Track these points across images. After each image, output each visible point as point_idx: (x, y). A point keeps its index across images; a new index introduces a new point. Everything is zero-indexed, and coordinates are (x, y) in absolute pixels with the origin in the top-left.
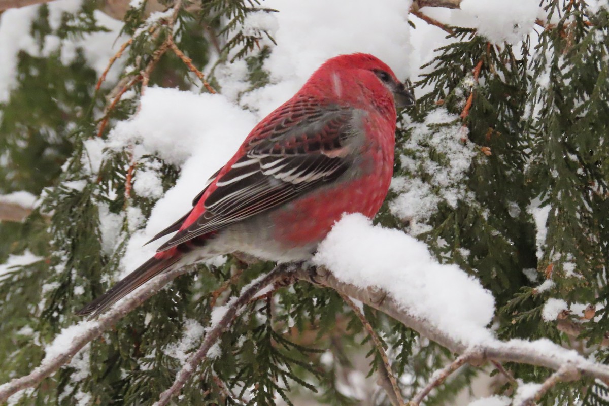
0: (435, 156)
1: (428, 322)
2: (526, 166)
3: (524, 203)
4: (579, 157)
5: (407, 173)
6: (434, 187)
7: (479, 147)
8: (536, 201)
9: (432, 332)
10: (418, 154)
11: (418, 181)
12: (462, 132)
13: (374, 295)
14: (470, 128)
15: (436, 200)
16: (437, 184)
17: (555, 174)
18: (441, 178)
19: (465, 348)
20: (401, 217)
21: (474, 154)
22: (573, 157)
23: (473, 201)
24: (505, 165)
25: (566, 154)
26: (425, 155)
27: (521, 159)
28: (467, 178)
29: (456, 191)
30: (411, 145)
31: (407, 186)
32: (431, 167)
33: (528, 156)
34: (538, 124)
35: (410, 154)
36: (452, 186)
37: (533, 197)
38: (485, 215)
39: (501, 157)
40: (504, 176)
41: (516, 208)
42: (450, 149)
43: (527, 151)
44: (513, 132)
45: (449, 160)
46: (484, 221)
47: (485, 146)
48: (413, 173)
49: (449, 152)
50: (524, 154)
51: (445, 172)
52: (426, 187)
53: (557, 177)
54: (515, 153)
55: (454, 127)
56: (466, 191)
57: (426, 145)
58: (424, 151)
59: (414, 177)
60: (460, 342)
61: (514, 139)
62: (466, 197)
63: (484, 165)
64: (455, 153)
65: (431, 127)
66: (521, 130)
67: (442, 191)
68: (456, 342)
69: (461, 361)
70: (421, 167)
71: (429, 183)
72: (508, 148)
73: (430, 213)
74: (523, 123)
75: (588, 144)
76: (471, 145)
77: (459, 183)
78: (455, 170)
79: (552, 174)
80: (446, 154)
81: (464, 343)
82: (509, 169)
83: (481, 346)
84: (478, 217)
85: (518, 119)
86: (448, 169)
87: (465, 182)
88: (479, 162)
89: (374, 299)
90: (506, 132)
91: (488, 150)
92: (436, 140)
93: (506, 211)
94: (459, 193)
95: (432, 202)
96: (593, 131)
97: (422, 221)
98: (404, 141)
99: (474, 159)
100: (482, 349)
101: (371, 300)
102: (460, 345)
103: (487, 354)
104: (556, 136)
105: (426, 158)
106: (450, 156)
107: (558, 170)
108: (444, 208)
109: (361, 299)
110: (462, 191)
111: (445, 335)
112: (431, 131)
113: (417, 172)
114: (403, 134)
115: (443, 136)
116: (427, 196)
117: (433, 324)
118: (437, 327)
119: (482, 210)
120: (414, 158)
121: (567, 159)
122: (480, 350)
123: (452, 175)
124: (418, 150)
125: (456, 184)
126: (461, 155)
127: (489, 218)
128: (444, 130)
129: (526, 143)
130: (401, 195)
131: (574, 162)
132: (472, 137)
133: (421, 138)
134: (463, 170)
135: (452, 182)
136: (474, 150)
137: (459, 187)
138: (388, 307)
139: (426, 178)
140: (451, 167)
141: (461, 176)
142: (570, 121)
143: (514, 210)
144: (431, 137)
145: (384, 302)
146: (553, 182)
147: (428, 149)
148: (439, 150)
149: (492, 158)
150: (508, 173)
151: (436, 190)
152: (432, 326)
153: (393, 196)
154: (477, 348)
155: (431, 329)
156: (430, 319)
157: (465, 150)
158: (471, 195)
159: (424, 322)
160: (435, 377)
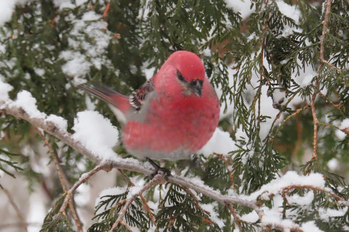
0: (89, 40)
1: (80, 143)
2: (141, 45)
3: (139, 65)
4: (170, 40)
5: (72, 49)
6: (88, 57)
7: (113, 34)
8: (146, 64)
9: (82, 149)
10: (78, 38)
11: (78, 54)
12: (104, 25)
13: (50, 126)
14: (108, 22)
15: (89, 65)
16: (89, 56)
17: (156, 50)
18: (92, 52)
19: (101, 160)
20: (69, 74)
21: (110, 38)
22: (167, 40)
23: (110, 65)
24: (128, 44)
25: (162, 39)
26: (83, 38)
27: (137, 40)
28: (107, 52)
29: (99, 59)
30: (74, 32)
31: (72, 56)
32: (86, 45)
33: (141, 38)
34: (148, 21)
35: (75, 38)
36: (98, 56)
37: (145, 61)
38: (117, 73)
39: (126, 39)
40: (128, 50)
41: (135, 68)
42: (97, 35)
43: (141, 35)
44: (133, 24)
45: (96, 41)
46: (116, 77)
47: (117, 33)
48: (76, 49)
49: (96, 37)
50: (139, 37)
51: (94, 48)
52: (83, 57)
53: (158, 51)
54: (134, 37)
55: (99, 22)
56: (106, 59)
57: (83, 33)
58: (81, 36)
59: (76, 51)
60: (98, 157)
61: (133, 28)
62: (106, 63)
63: (116, 44)
64: (99, 37)
65: (86, 22)
66: (137, 23)
67: (92, 59)
68: (96, 156)
69: (98, 168)
70: (80, 46)
71: (85, 55)
72: (130, 33)
73: (85, 73)
74: (139, 20)
75: (174, 33)
76: (109, 32)
77: (102, 55)
78: (100, 47)
79: (155, 50)
80: (94, 38)
81: (100, 158)
82: (130, 45)
83: (110, 160)
84: (113, 74)
85: (136, 18)
86: (95, 47)
87: (105, 54)
88: (114, 42)
89: (50, 129)
90: (129, 24)
91: (118, 36)
92: (88, 30)
93: (129, 70)
94: (102, 61)
95: (86, 66)
96: (177, 26)
97: (80, 77)
98: (70, 31)
99: (111, 41)
100: (110, 162)
101: (48, 129)
102: (98, 159)
103: (113, 165)
104: (156, 29)
105: (83, 40)
106: (97, 39)
107: (157, 47)
108: (93, 70)
109: (42, 127)
110: (104, 60)
111: (89, 152)
112: (86, 25)
113: (78, 48)
114: (70, 26)
115: (93, 28)
116: (83, 62)
117: (83, 145)
118: (85, 147)
119: (115, 71)
120: (76, 40)
121: (163, 41)
122: (109, 162)
123: (98, 50)
124: (79, 36)
125: (100, 56)
126: (103, 39)
127: (120, 75)
128: (93, 24)
129: (140, 31)
130: (69, 62)
131: (167, 43)
132: (109, 28)
133: (80, 28)
134: (104, 47)
135: (98, 54)
136: (111, 35)
137: (102, 57)
138: (57, 133)
139: (83, 52)
140: (97, 46)
141: (103, 51)
142: (164, 20)
143: (133, 69)
144: (86, 28)
145: (55, 130)
146: (155, 54)
147: (84, 35)
148: (91, 35)
149: (121, 40)
150: (130, 48)
151: (89, 59)
152: (82, 146)
153: (64, 62)
154: (107, 161)
155: (82, 148)
156: (81, 142)
157: (105, 36)
158: (109, 62)
159: (78, 144)
160: (83, 178)
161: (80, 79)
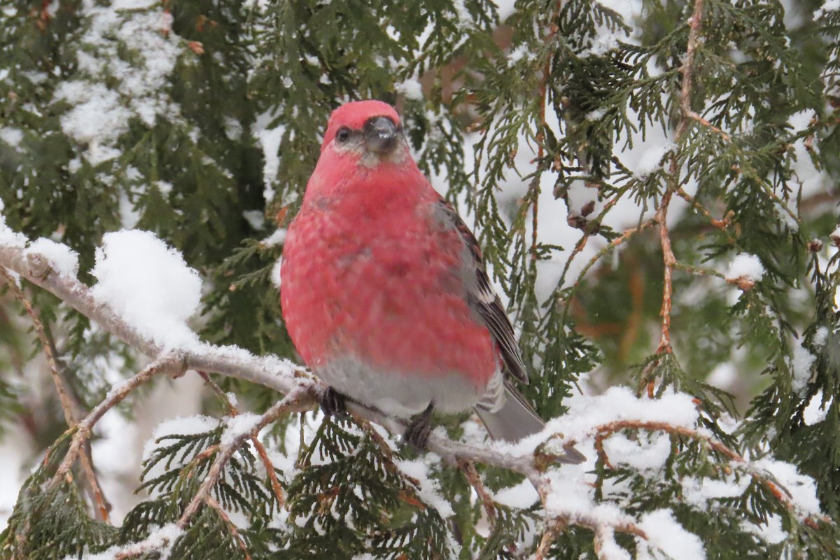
0: (124, 54)
1: (109, 308)
2: (251, 72)
3: (247, 122)
4: (321, 59)
5: (87, 77)
6: (123, 96)
7: (186, 42)
8: (264, 119)
9: (113, 323)
10: (101, 51)
11: (101, 88)
12: (164, 20)
13: (36, 267)
14: (174, 14)
15: (127, 114)
16: (127, 93)
17: (288, 83)
18: (134, 84)
19: (159, 350)
20: (77, 137)
21: (179, 51)
22: (313, 60)
23: (177, 117)
24: (221, 68)
25: (303, 56)
26: (112, 52)
27: (243, 59)
28: (170, 85)
29: (153, 102)
30: (93, 38)
31: (87, 95)
32: (120, 69)
33: (254, 55)
34: (269, 13)
35: (93, 51)
36: (149, 95)
37: (261, 111)
38: (194, 135)
39: (218, 56)
40: (221, 83)
41: (236, 127)
42: (146, 44)
43: (252, 48)
44: (234, 21)
45: (144, 59)
46: (191, 144)
47: (196, 40)
48: (95, 76)
49: (144, 48)
50: (248, 52)
51: (138, 75)
52: (113, 96)
53: (292, 86)
54: (237, 51)
55: (151, 14)
56: (168, 102)
57: (113, 39)
58: (110, 46)
59: (96, 82)
60: (152, 342)
61: (235, 31)
62: (167, 111)
63: (192, 67)
64: (153, 49)
65: (120, 13)
66: (244, 20)
67: (135, 102)
68: (147, 340)
69: (152, 370)
70: (106, 70)
71: (117, 91)
72: (226, 43)
73: (117, 133)
74: (247, 11)
75: (333, 42)
76: (176, 38)
77: (158, 91)
78: (153, 73)
79: (284, 82)
80: (140, 50)
81: (157, 344)
82: (227, 72)
83: (181, 351)
84: (183, 139)
85: (240, 6)
86: (143, 72)
87: (166, 90)
88: (187, 63)
89: (36, 272)
90: (224, 20)
91: (198, 46)
92: (126, 32)
93: (222, 131)
94: (158, 105)
95: (120, 117)
96: (340, 25)
97: (105, 143)
98: (83, 33)
99: (180, 58)
100: (182, 355)
101: (31, 273)
102: (151, 346)
103: (188, 362)
104: (289, 31)
105: (113, 56)
106: (146, 54)
107: (292, 77)
108: (136, 126)
109: (17, 269)
110: (162, 103)
111: (131, 330)
112: (121, 19)
113: (100, 74)
114: (82, 22)
115: (137, 26)
116: (113, 108)
117: (116, 312)
118: (121, 317)
119: (190, 129)
120: (96, 56)
121: (304, 63)
122: (180, 356)
123: (149, 80)
124: (102, 46)
125: (154, 93)
126: (161, 53)
127: (200, 141)
128: (137, 17)
129: (250, 38)
130: (79, 107)
131: (314, 67)
132: (177, 27)
133: (106, 28)
134: (163, 73)
135: (148, 89)
136: (179, 46)
137: (157, 98)
138: (54, 283)
139: (112, 83)
140: (147, 69)
141: (161, 82)
142: (309, 10)
143: (234, 131)
144: (120, 27)
145: (49, 277)
146: (286, 94)
147: (115, 44)
148: (131, 45)
149: (205, 58)
150: (227, 78)
151: (126, 101)
152: (115, 316)
153: (66, 107)
154: (175, 352)
155: (113, 319)
156: (111, 305)
157: (167, 46)
158: (175, 108)
159: (104, 309)
160: (116, 392)
161: (103, 148)
